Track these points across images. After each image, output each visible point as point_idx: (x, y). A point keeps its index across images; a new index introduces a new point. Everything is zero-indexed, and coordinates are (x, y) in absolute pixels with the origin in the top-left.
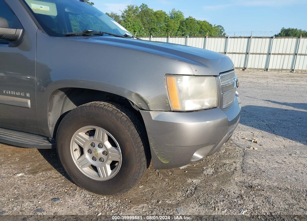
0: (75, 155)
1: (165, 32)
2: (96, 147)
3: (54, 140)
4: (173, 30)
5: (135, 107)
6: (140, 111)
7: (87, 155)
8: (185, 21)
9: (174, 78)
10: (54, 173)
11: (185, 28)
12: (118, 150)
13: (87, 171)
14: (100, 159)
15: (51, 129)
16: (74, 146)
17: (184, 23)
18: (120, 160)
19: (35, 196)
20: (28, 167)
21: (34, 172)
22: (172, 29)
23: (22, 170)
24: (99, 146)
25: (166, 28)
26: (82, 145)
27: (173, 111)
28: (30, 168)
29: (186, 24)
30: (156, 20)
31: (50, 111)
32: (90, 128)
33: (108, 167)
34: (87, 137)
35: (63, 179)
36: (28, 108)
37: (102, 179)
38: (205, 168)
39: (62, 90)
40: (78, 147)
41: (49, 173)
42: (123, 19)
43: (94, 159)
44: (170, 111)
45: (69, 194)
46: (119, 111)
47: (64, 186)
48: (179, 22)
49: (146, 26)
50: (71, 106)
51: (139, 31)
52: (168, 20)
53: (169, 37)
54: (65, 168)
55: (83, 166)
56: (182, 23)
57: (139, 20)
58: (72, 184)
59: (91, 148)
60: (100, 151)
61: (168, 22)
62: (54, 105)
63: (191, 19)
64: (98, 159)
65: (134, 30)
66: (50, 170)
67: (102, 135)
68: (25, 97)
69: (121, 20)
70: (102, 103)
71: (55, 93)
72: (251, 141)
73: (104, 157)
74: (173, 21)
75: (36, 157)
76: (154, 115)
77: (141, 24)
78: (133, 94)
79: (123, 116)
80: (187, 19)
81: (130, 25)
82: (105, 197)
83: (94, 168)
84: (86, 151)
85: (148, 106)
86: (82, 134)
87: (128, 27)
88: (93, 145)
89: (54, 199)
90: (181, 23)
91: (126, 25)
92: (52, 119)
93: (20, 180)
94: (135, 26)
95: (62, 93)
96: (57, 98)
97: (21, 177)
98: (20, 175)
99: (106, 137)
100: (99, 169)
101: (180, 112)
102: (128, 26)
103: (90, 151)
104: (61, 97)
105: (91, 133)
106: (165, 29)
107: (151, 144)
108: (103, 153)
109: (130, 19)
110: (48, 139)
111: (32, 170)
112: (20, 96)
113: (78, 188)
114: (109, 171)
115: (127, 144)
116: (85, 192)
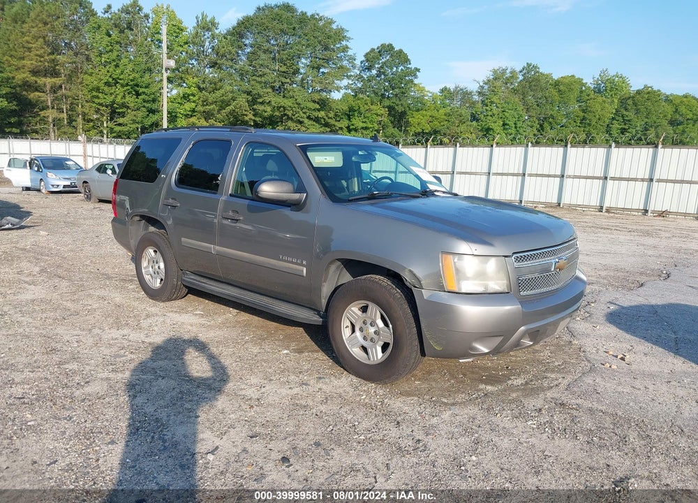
0: (346, 333)
1: (578, 124)
2: (368, 325)
3: (326, 315)
4: (599, 119)
5: (408, 284)
6: (413, 288)
7: (358, 333)
8: (633, 97)
9: (451, 257)
10: (321, 355)
11: (630, 115)
12: (389, 330)
13: (356, 352)
14: (372, 340)
15: (324, 302)
16: (345, 323)
17: (630, 102)
18: (391, 343)
19: (300, 373)
20: (293, 345)
21: (300, 351)
22: (597, 116)
23: (287, 348)
24: (371, 325)
25: (582, 114)
26: (354, 321)
27: (449, 292)
28: (296, 347)
29: (635, 104)
30: (557, 98)
31: (325, 282)
32: (362, 303)
33: (379, 349)
34: (360, 313)
35: (331, 362)
36: (303, 276)
37: (372, 362)
38: (512, 378)
39: (338, 260)
40: (349, 324)
41: (315, 355)
42: (481, 98)
43: (365, 338)
44: (445, 291)
45: (336, 377)
46: (394, 287)
47: (331, 368)
48: (616, 101)
49: (533, 113)
50: (347, 277)
51: (515, 124)
52: (588, 95)
53: (569, 145)
54: (334, 347)
55: (353, 346)
56: (623, 102)
57: (517, 100)
58: (339, 368)
59: (363, 326)
60: (372, 330)
61: (588, 102)
62: (329, 276)
63: (649, 93)
64: (369, 339)
65: (504, 121)
66: (317, 351)
67: (375, 312)
68: (302, 265)
69: (476, 101)
70: (378, 277)
71: (332, 262)
72: (617, 357)
73: (375, 337)
74: (600, 99)
75: (302, 337)
76: (426, 294)
77: (520, 108)
78: (407, 270)
79: (398, 293)
80: (639, 92)
81: (495, 112)
82: (373, 385)
83: (365, 349)
84: (357, 329)
85: (421, 284)
86: (354, 309)
87: (491, 116)
88: (365, 323)
89: (320, 378)
90: (621, 102)
91: (487, 110)
92: (326, 290)
93: (286, 357)
94: (506, 114)
95: (339, 263)
96: (333, 268)
97: (287, 354)
98: (286, 352)
99: (379, 315)
100: (369, 351)
101: (457, 293)
102: (490, 113)
103: (361, 330)
104: (338, 268)
105: (364, 309)
106: (578, 117)
107: (423, 325)
108: (375, 332)
109: (495, 99)
110: (319, 314)
111: (297, 349)
112: (296, 264)
113: (345, 372)
114: (380, 354)
115: (398, 323)
116: (353, 377)
